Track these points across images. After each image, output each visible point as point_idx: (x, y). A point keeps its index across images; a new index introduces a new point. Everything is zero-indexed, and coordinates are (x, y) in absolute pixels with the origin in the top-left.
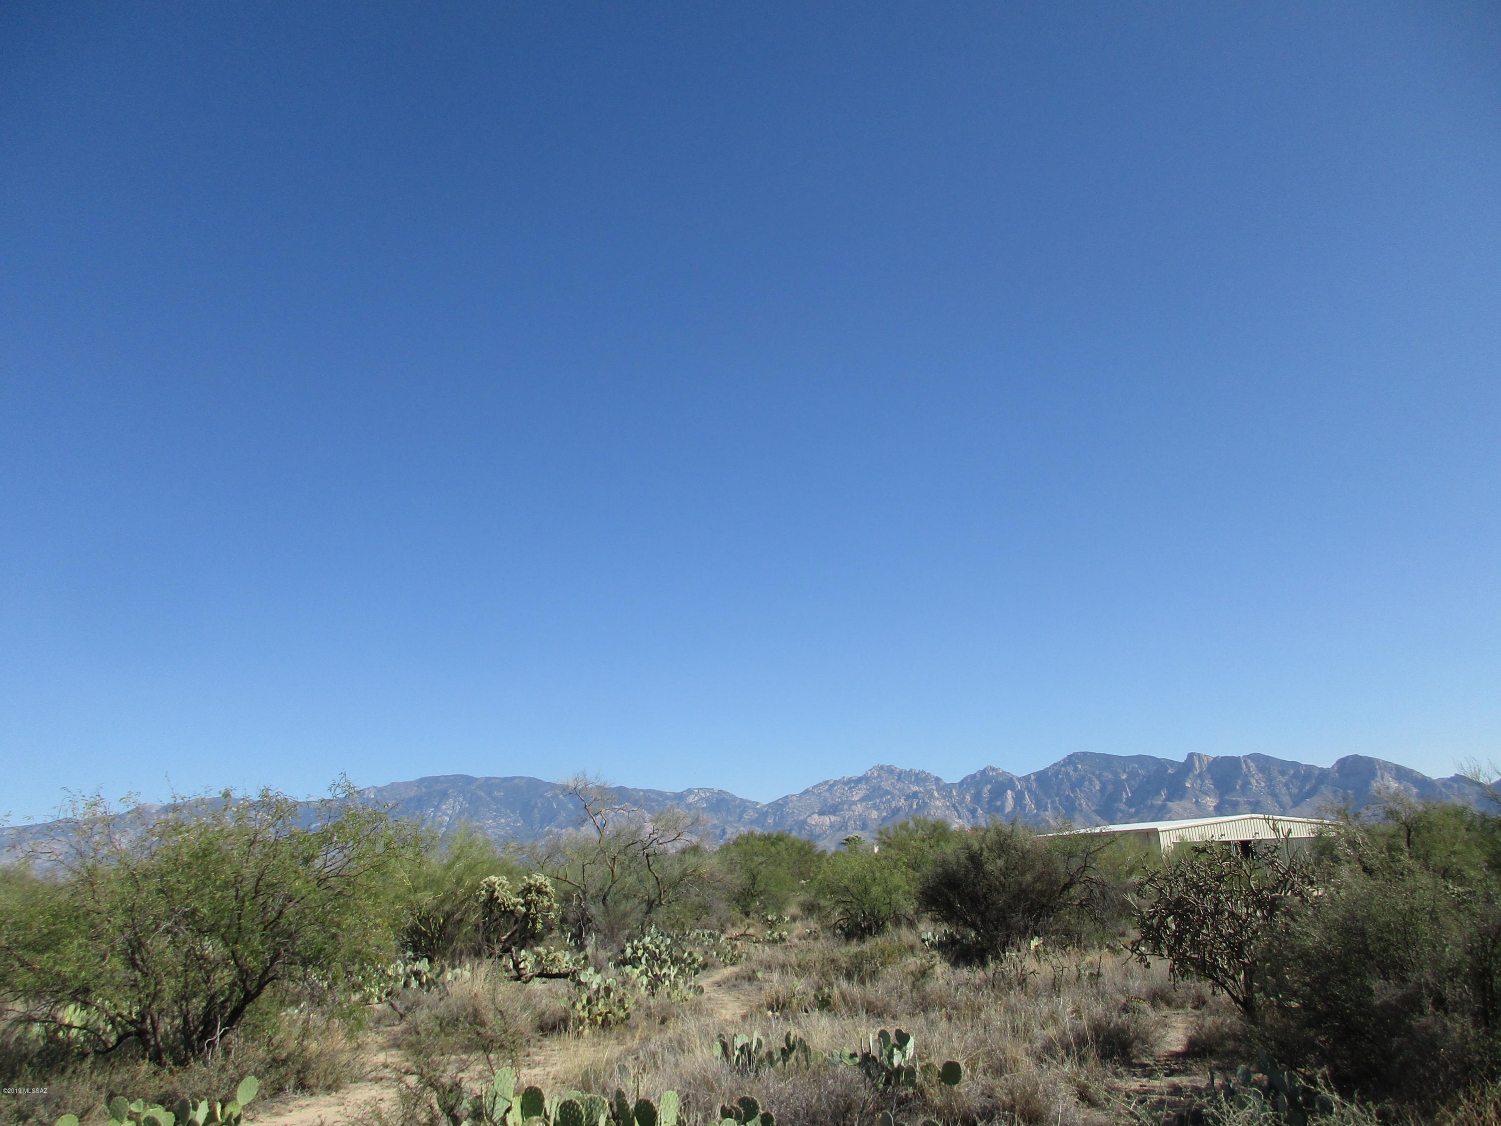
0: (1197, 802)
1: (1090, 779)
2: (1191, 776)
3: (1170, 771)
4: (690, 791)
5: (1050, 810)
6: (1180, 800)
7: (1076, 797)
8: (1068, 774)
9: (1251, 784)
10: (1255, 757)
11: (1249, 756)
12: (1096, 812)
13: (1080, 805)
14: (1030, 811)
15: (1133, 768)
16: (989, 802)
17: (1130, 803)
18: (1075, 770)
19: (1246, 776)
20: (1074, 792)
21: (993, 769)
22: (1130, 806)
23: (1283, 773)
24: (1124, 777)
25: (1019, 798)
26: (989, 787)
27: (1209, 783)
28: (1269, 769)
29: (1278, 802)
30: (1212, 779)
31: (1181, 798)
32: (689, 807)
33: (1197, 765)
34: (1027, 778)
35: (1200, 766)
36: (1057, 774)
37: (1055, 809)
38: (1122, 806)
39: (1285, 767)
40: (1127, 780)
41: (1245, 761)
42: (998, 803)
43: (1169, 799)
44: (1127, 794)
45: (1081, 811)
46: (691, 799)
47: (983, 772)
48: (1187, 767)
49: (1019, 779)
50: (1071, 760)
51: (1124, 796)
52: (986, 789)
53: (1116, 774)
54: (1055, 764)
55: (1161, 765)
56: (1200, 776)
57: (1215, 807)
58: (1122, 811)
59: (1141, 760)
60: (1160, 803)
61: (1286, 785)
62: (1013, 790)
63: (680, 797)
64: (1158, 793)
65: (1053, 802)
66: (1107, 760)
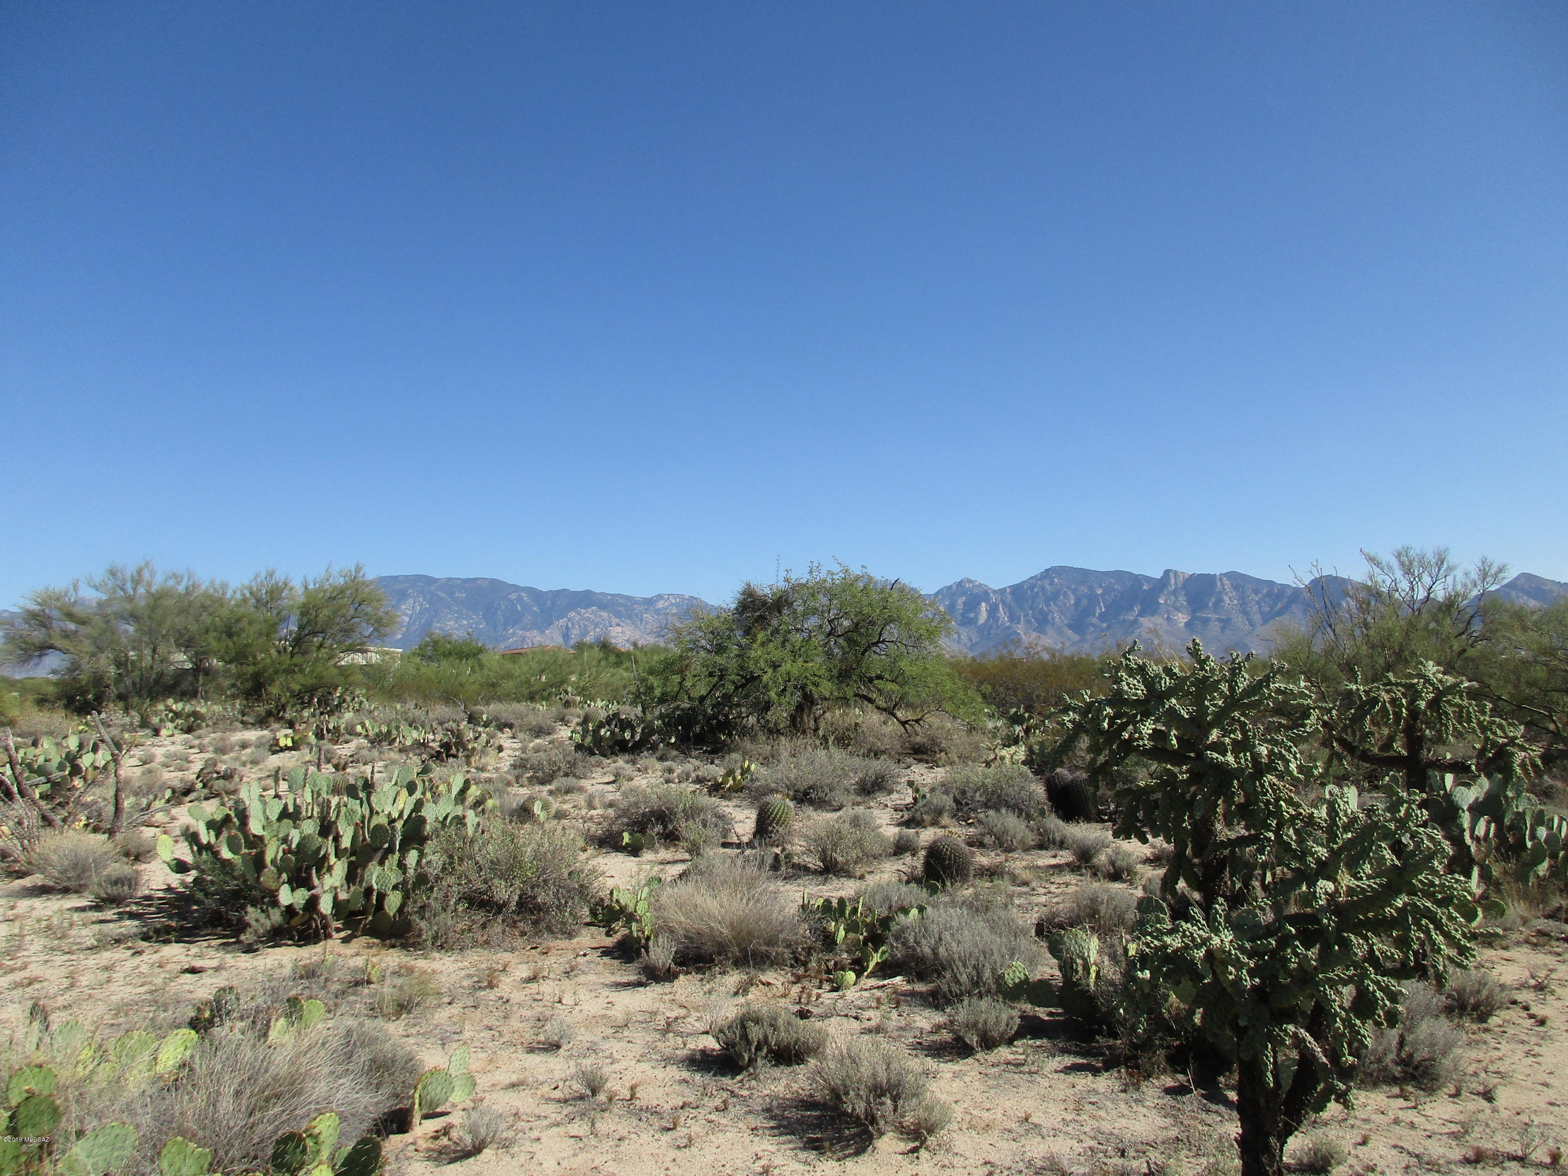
0: (1168, 618)
1: (1065, 595)
2: (1165, 592)
3: (1145, 587)
4: (660, 597)
5: (1022, 622)
6: (1152, 615)
7: (1050, 611)
8: (1043, 588)
9: (1224, 601)
10: (1232, 576)
11: (1226, 575)
12: (1070, 626)
13: (1053, 619)
14: (1003, 624)
15: (1110, 583)
16: (963, 615)
17: (1102, 618)
18: (1052, 583)
19: (1220, 592)
20: (1048, 605)
21: (969, 581)
22: (1103, 622)
23: (1256, 592)
24: (1100, 592)
25: (993, 610)
26: (964, 599)
27: (1182, 600)
28: (1243, 588)
29: (1249, 620)
30: (1186, 595)
31: (1153, 613)
32: (657, 612)
33: (1173, 582)
34: (1002, 591)
35: (1176, 583)
36: (1032, 588)
37: (1028, 622)
38: (1095, 620)
39: (1258, 584)
40: (1101, 595)
41: (1220, 579)
42: (972, 615)
43: (1140, 615)
44: (1101, 608)
45: (1053, 624)
46: (660, 605)
47: (960, 584)
48: (1162, 583)
49: (995, 592)
50: (1048, 574)
51: (1098, 611)
52: (960, 601)
53: (1091, 588)
54: (1032, 578)
55: (1137, 580)
56: (1174, 593)
57: (1186, 623)
58: (1093, 625)
59: (1119, 575)
60: (1132, 618)
61: (1258, 603)
62: (987, 602)
63: (649, 602)
64: (1131, 608)
65: (1025, 616)
66: (1085, 575)
